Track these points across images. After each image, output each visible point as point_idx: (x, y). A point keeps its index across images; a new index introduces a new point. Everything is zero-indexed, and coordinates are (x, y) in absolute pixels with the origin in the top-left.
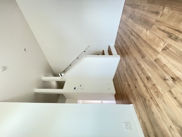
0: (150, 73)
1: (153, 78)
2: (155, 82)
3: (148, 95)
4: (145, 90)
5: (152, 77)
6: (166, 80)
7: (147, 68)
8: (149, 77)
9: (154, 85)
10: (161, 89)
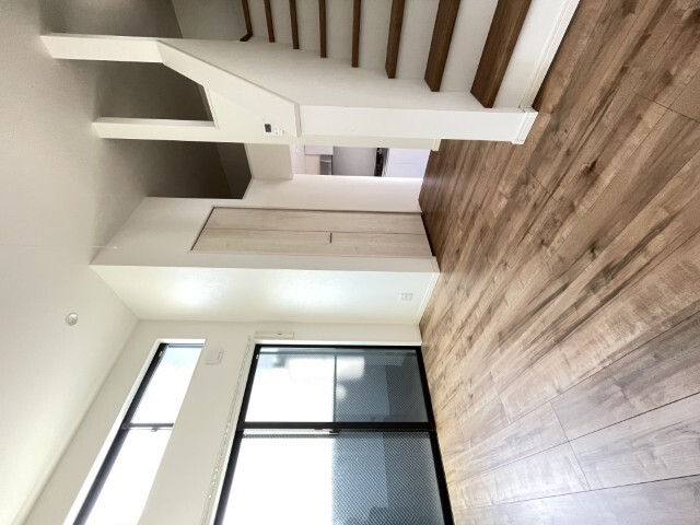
0: (612, 175)
1: (596, 198)
2: (582, 209)
3: (575, 131)
4: (589, 107)
5: (600, 191)
6: (592, 251)
7: (639, 148)
8: (597, 177)
9: (572, 208)
10: (565, 235)
